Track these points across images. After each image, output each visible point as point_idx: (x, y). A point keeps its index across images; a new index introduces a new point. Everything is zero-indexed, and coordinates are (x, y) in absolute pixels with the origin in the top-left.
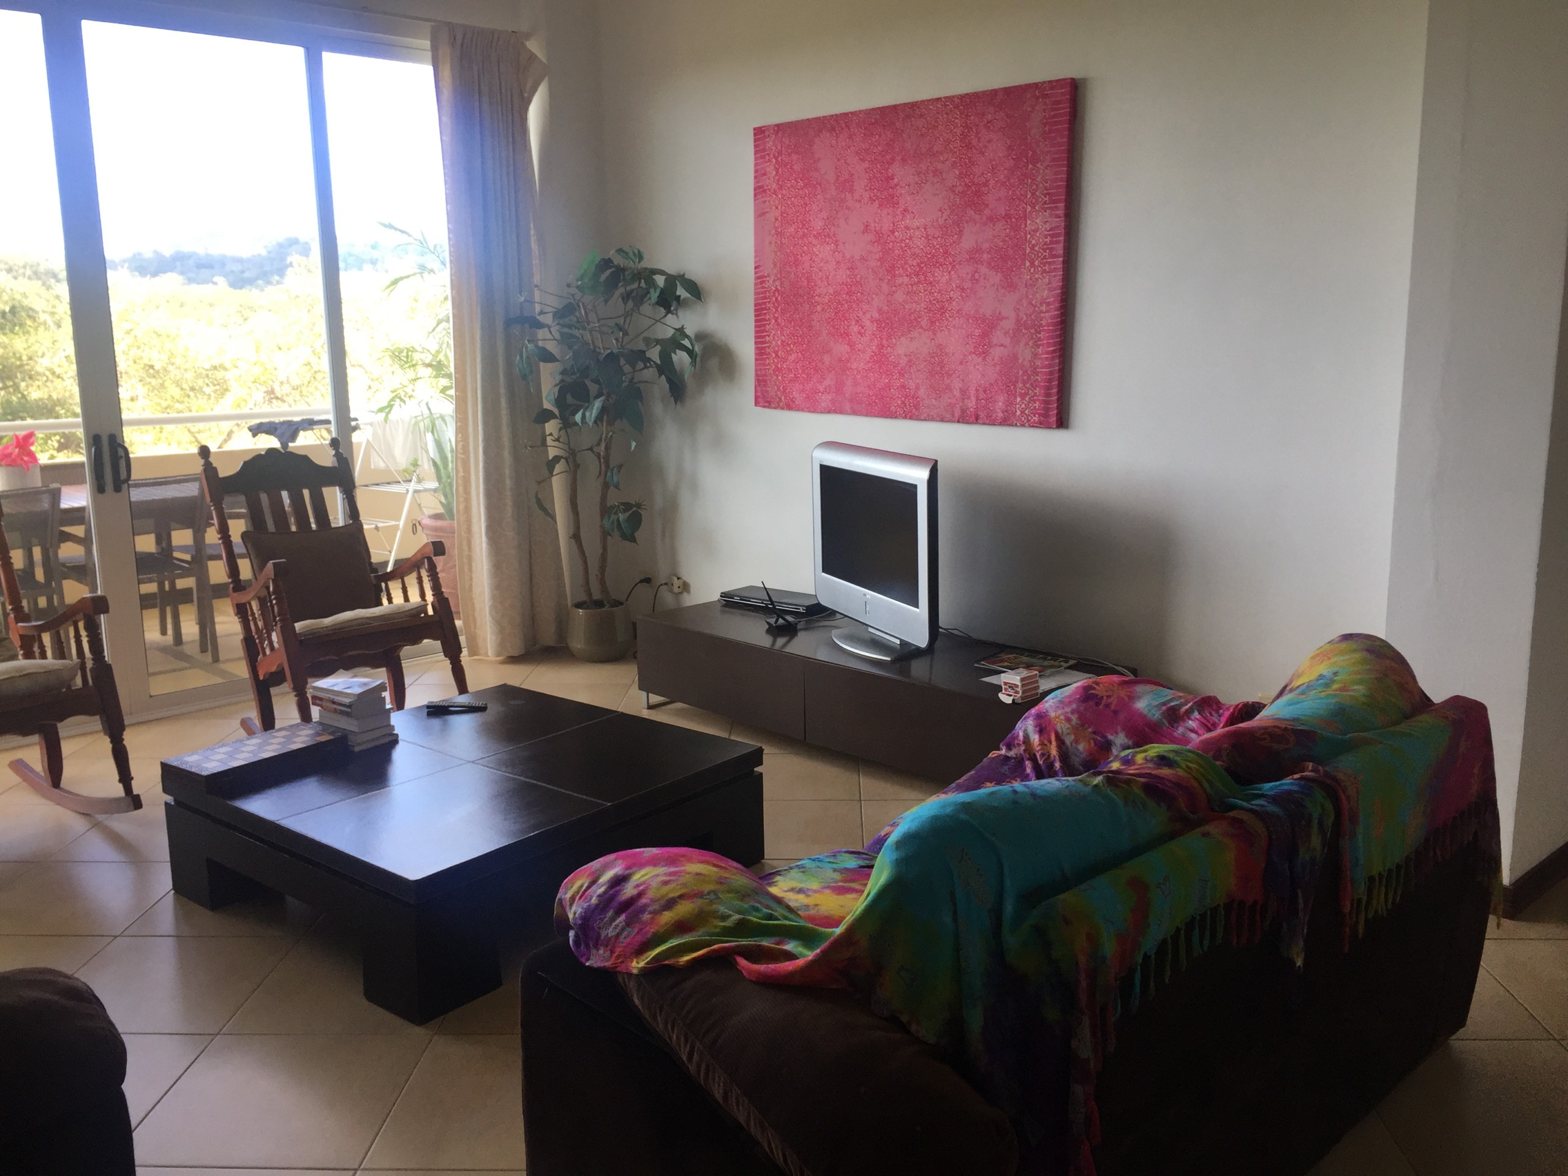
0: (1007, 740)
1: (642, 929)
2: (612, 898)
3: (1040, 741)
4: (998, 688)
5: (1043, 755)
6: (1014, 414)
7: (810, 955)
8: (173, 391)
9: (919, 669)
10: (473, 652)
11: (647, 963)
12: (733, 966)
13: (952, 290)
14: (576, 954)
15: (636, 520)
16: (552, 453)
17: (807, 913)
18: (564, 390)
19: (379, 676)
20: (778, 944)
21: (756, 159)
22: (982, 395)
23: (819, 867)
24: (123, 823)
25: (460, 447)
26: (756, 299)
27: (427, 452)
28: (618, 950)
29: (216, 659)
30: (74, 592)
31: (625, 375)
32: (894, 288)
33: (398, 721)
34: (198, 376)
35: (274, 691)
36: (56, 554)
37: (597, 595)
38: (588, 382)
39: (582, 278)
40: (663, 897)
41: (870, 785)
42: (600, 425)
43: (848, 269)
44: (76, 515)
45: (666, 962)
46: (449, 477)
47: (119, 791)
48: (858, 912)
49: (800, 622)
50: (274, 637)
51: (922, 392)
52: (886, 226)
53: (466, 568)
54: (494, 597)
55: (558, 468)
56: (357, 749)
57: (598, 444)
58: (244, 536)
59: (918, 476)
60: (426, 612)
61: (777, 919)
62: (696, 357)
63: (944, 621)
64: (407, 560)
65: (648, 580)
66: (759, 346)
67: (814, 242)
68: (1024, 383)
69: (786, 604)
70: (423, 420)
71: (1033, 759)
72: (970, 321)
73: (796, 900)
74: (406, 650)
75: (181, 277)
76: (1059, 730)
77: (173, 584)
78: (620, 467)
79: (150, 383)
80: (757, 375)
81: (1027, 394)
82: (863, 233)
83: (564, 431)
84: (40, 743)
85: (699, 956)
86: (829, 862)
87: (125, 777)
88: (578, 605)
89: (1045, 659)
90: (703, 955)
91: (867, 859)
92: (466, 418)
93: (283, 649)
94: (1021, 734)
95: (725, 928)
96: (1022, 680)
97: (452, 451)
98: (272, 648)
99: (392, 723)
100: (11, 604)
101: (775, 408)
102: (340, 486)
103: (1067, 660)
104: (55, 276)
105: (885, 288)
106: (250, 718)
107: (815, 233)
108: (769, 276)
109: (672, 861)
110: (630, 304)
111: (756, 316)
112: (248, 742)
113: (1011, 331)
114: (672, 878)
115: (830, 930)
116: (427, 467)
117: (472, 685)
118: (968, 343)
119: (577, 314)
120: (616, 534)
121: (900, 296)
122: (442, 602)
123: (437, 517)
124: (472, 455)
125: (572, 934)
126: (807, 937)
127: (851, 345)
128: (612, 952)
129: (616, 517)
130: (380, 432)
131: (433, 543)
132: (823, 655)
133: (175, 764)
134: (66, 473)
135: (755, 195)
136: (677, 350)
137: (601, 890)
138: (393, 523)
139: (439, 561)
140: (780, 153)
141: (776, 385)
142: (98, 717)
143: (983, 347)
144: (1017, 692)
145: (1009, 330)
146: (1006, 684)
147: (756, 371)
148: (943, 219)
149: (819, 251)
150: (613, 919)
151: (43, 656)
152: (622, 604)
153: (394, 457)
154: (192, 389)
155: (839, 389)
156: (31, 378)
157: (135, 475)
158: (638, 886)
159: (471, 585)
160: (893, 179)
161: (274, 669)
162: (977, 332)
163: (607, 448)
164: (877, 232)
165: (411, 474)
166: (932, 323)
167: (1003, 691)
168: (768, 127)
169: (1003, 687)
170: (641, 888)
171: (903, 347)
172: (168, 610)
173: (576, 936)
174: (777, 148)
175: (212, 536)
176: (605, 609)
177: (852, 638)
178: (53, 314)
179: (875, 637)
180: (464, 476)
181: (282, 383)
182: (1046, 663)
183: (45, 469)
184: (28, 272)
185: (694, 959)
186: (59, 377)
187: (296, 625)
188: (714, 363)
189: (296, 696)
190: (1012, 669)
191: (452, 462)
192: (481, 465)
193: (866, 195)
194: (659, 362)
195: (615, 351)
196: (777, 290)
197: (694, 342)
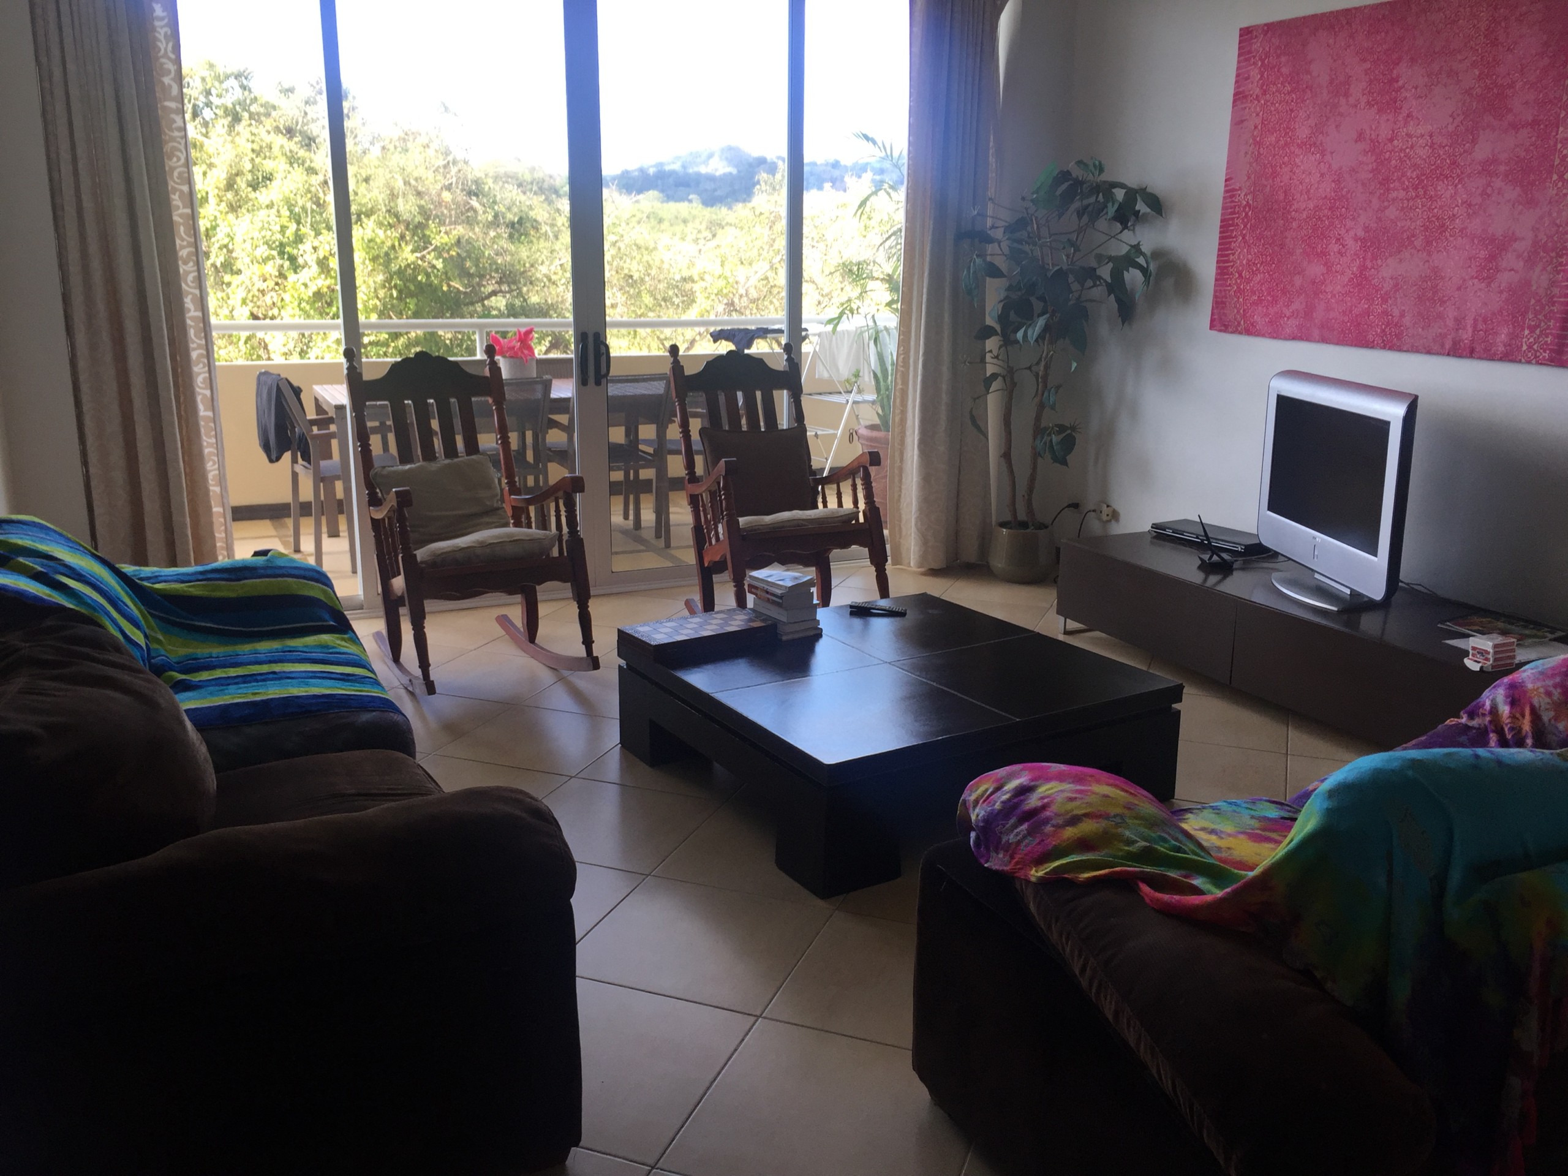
0: (1469, 708)
1: (1043, 840)
2: (1016, 806)
3: (1510, 713)
4: (1466, 653)
5: (1511, 729)
6: (1519, 348)
7: (1219, 893)
8: (647, 300)
9: (1369, 624)
10: (896, 562)
11: (1045, 874)
12: (1135, 891)
13: (1457, 206)
14: (975, 854)
15: (1069, 444)
16: (990, 370)
17: (1219, 855)
18: (1008, 306)
19: (808, 574)
20: (1185, 877)
21: (1239, 62)
22: (1481, 326)
23: (1234, 811)
24: (583, 680)
25: (901, 359)
26: (1222, 214)
27: (869, 365)
28: (1017, 857)
29: (668, 545)
30: (556, 473)
31: (1072, 292)
32: (1386, 204)
33: (823, 616)
34: (670, 286)
35: (716, 578)
36: (544, 439)
37: (1022, 516)
38: (1033, 299)
39: (1037, 192)
40: (1067, 812)
41: (1299, 740)
42: (1041, 344)
43: (1333, 181)
44: (563, 405)
45: (1066, 876)
46: (887, 389)
47: (582, 652)
48: (1278, 857)
49: (1236, 561)
50: (720, 527)
51: (1407, 321)
52: (1384, 132)
53: (897, 479)
54: (920, 510)
55: (994, 386)
56: (784, 638)
57: (1038, 363)
58: (702, 432)
59: (1393, 412)
60: (857, 519)
61: (1185, 853)
62: (1150, 276)
63: (1405, 574)
64: (843, 468)
65: (1075, 506)
66: (1221, 265)
67: (1297, 151)
68: (1536, 315)
69: (1223, 541)
70: (868, 330)
71: (1500, 732)
72: (1476, 241)
73: (1207, 840)
74: (835, 553)
75: (661, 195)
76: (1536, 704)
77: (637, 474)
78: (1058, 387)
79: (628, 292)
80: (1215, 296)
81: (1538, 326)
82: (1356, 141)
83: (1003, 348)
84: (521, 603)
85: (1100, 876)
86: (1247, 808)
87: (588, 641)
88: (1003, 525)
89: (1525, 627)
90: (1105, 875)
91: (1289, 811)
92: (910, 332)
93: (727, 542)
94: (1488, 704)
95: (1129, 853)
96: (1495, 646)
97: (893, 364)
98: (718, 539)
99: (818, 618)
100: (506, 478)
101: (1232, 333)
102: (789, 389)
103: (1553, 630)
104: (556, 192)
105: (1376, 203)
106: (693, 600)
107: (1299, 141)
108: (1240, 189)
109: (1079, 780)
110: (1085, 219)
111: (1221, 232)
112: (690, 620)
113: (1526, 254)
114: (1078, 796)
115: (1243, 873)
116: (867, 379)
117: (893, 591)
118: (1470, 267)
119: (1029, 228)
120: (1048, 456)
121: (1392, 212)
122: (873, 511)
123: (873, 427)
124: (911, 368)
125: (973, 835)
126: (1217, 874)
127: (1328, 266)
128: (1012, 857)
129: (1049, 438)
130: (826, 343)
131: (870, 453)
132: (1260, 597)
133: (630, 632)
134: (558, 368)
135: (1234, 101)
136: (1130, 269)
137: (1005, 797)
138: (831, 432)
139: (873, 470)
140: (1267, 55)
141: (1235, 307)
142: (569, 585)
143: (1488, 271)
144: (1487, 659)
145: (1524, 252)
146: (1474, 648)
147: (1215, 291)
148: (1455, 125)
149: (1302, 162)
150: (1015, 826)
151: (530, 527)
152: (1046, 527)
153: (838, 370)
154: (665, 300)
155: (1309, 312)
156: (531, 283)
157: (613, 372)
158: (1042, 798)
159: (900, 496)
160: (1397, 81)
161: (717, 559)
162: (1483, 254)
163: (1047, 367)
164: (1372, 140)
165: (852, 384)
166: (1428, 243)
167: (1470, 657)
168: (1256, 27)
169: (1471, 652)
170: (1046, 801)
171: (1389, 270)
172: (631, 497)
173: (977, 838)
174: (1264, 49)
175: (674, 432)
176: (1028, 531)
177: (1293, 584)
178: (552, 225)
179: (1322, 585)
180: (902, 389)
181: (741, 296)
182: (1527, 632)
183: (540, 362)
184: (535, 188)
185: (1095, 877)
186: (554, 283)
187: (740, 519)
188: (1168, 283)
189: (735, 586)
190: (1483, 633)
191: (892, 375)
192: (919, 378)
193: (1364, 100)
194: (1109, 280)
195: (1065, 267)
196: (1248, 204)
197: (1149, 260)
